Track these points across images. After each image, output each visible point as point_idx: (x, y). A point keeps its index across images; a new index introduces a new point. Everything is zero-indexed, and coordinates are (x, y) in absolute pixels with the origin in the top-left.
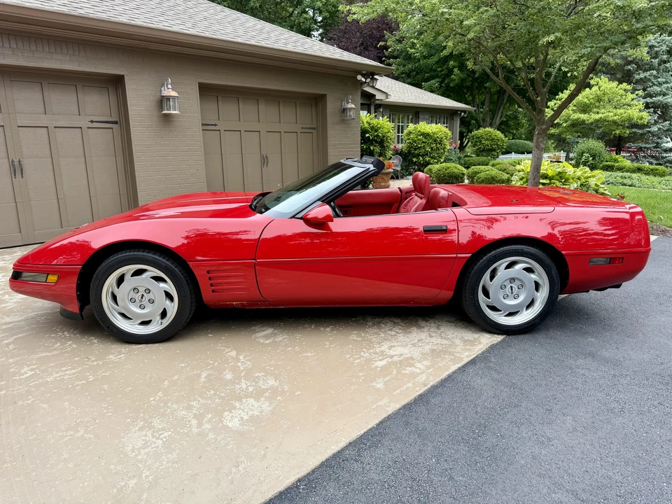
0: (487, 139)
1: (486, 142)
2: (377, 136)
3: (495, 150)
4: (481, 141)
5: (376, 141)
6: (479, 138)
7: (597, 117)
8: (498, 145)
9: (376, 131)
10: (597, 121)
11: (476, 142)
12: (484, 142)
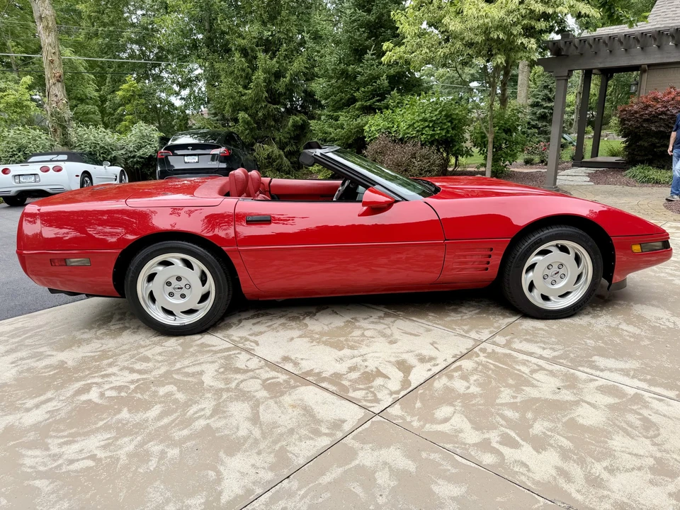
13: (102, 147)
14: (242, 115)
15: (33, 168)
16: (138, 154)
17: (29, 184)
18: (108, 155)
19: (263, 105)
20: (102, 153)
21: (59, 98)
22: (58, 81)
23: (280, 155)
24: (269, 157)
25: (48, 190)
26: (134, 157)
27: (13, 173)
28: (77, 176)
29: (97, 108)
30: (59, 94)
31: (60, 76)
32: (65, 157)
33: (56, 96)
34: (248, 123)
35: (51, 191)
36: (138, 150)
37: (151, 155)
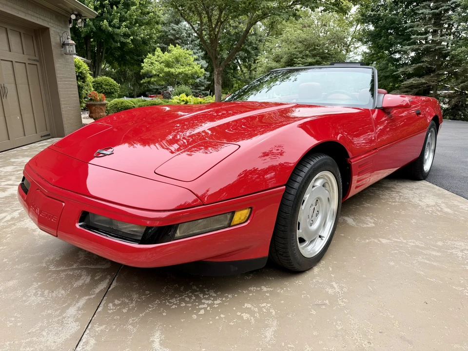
0: (106, 85)
1: (106, 87)
2: (81, 73)
3: (113, 93)
4: (101, 86)
5: (80, 77)
6: (99, 84)
7: (180, 71)
8: (114, 89)
9: (79, 68)
10: (180, 73)
11: (98, 87)
12: (104, 87)
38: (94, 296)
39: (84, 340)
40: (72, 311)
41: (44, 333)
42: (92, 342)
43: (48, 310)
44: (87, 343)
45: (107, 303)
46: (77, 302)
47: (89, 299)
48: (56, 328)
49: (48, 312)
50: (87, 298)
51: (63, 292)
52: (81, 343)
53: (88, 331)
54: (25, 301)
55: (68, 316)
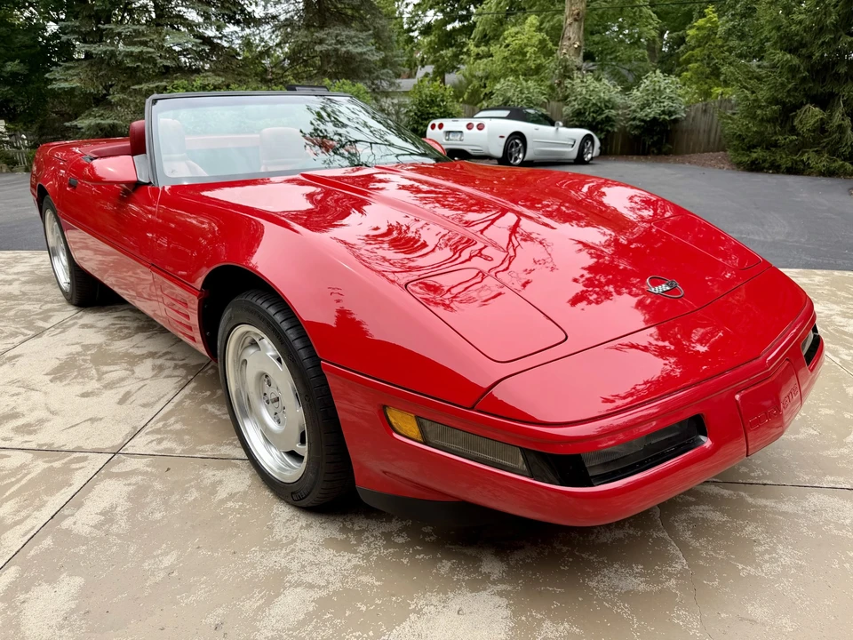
13: (594, 104)
14: (781, 56)
15: (459, 124)
16: (639, 115)
17: (454, 143)
18: (601, 114)
19: (828, 37)
20: (593, 112)
21: (572, 41)
22: (575, 20)
23: (840, 126)
24: (821, 128)
25: (470, 151)
26: (634, 119)
27: (445, 129)
28: (502, 137)
29: (646, 53)
30: (572, 37)
31: (578, 14)
32: (506, 113)
33: (570, 39)
34: (793, 70)
35: (472, 152)
36: (641, 110)
37: (654, 118)
38: (742, 493)
39: (833, 485)
40: (786, 507)
41: (848, 521)
42: (829, 478)
43: (802, 533)
44: (833, 482)
45: (753, 478)
46: (766, 506)
47: (751, 496)
48: (831, 514)
49: (805, 531)
50: (750, 500)
51: (749, 529)
52: (840, 486)
53: (816, 485)
54: (799, 568)
55: (800, 508)
